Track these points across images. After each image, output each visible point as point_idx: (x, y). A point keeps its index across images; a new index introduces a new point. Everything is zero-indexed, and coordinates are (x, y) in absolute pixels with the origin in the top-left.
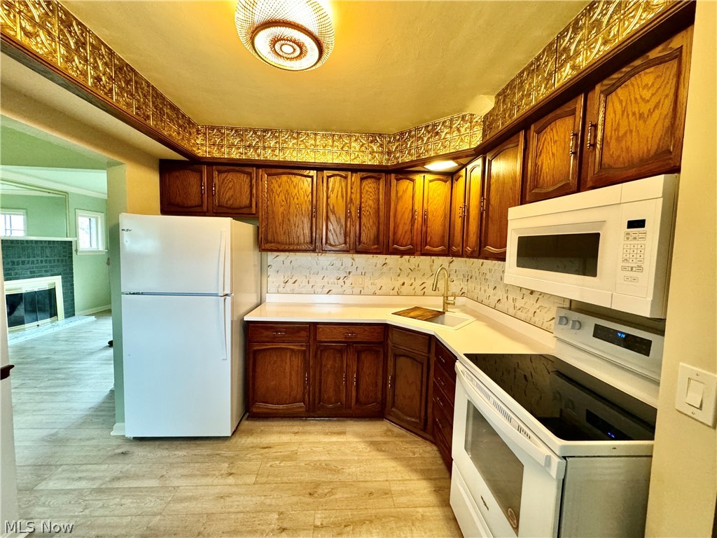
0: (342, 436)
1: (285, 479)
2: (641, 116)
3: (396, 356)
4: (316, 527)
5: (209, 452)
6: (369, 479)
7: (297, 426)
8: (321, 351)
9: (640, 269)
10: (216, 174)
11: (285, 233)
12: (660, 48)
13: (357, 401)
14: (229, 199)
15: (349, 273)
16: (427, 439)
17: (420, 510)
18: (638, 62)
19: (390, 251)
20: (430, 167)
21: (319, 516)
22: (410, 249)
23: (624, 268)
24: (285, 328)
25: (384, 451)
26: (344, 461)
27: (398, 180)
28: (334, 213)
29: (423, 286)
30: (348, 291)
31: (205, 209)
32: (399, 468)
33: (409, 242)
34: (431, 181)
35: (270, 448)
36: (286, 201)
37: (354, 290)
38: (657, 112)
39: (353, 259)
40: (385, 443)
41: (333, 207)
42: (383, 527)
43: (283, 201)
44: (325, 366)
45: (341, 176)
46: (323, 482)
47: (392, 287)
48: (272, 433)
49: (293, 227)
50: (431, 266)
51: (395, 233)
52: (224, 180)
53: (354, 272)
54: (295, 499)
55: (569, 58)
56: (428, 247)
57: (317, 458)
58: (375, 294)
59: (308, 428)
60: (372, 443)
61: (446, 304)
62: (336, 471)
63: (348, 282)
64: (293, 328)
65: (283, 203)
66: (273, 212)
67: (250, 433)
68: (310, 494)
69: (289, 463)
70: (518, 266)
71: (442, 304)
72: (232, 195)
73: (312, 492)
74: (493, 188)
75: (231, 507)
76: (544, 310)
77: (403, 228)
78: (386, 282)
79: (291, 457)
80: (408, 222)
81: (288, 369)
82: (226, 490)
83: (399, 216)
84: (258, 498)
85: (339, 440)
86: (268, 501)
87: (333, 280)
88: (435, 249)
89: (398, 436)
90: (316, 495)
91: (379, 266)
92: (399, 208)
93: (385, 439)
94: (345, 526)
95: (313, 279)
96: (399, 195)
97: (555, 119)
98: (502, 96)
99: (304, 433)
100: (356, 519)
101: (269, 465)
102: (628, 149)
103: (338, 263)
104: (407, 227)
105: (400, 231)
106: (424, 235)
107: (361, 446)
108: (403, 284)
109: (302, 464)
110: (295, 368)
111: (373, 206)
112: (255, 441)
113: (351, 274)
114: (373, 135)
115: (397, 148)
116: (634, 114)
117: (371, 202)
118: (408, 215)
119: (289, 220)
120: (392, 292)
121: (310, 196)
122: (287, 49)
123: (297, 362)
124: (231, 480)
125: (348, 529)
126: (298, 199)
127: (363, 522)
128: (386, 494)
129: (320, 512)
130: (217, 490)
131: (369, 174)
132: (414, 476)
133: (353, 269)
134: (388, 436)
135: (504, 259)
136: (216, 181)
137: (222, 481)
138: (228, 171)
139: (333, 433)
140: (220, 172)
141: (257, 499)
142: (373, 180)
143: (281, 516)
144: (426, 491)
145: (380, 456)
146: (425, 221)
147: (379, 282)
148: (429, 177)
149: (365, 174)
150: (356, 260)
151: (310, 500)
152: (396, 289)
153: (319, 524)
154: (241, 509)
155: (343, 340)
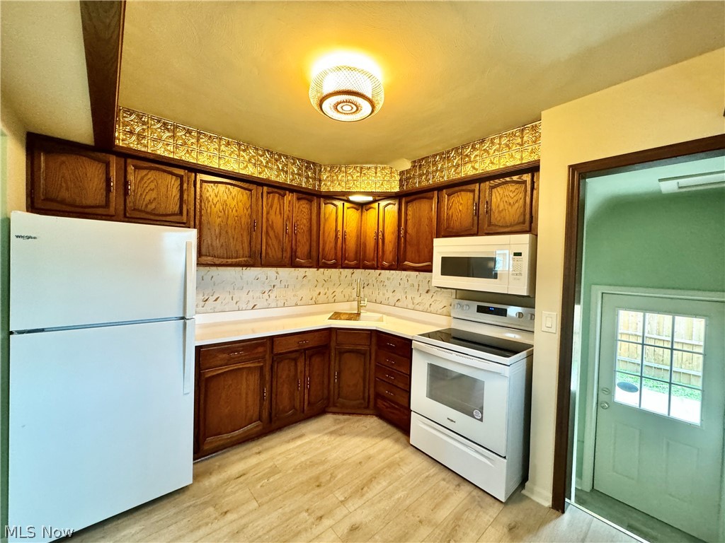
0: (303, 438)
1: (286, 489)
2: (510, 204)
3: (341, 353)
4: (342, 502)
5: (173, 511)
6: (350, 455)
7: (254, 447)
8: (278, 363)
9: (521, 274)
10: (131, 169)
11: (222, 246)
12: (518, 177)
13: (309, 403)
14: (150, 202)
15: (274, 286)
16: (368, 415)
17: (396, 456)
18: (508, 179)
19: (320, 264)
20: (352, 198)
21: (339, 494)
22: (335, 263)
23: (513, 274)
24: (243, 346)
25: (345, 434)
26: (323, 453)
27: (325, 204)
28: (272, 228)
29: (334, 294)
30: (273, 304)
31: (112, 210)
32: (364, 440)
33: (334, 257)
34: (348, 208)
35: (244, 474)
36: (224, 212)
37: (279, 302)
38: (517, 204)
39: (277, 273)
40: (342, 428)
41: (272, 222)
42: (385, 476)
43: (221, 212)
44: (281, 377)
45: (280, 194)
46: (319, 474)
47: (311, 297)
48: (233, 463)
49: (231, 240)
50: (340, 277)
51: (323, 249)
52: (142, 178)
53: (278, 285)
54: (310, 495)
55: (470, 161)
56: (346, 262)
57: (298, 461)
58: (296, 305)
59: (267, 445)
60: (331, 433)
61: (359, 307)
62: (323, 463)
63: (273, 295)
64: (250, 346)
65: (220, 214)
66: (208, 223)
67: (208, 473)
68: (318, 486)
69: (277, 477)
70: (442, 275)
71: (356, 307)
72: (155, 199)
73: (317, 484)
74: (410, 222)
75: (257, 532)
76: (438, 302)
77: (329, 246)
78: (305, 293)
79: (274, 471)
80: (333, 240)
81: (244, 391)
82: (235, 526)
83: (326, 234)
84: (276, 513)
85: (304, 441)
86: (287, 510)
87: (258, 294)
88: (329, 262)
89: (345, 421)
90: (322, 485)
91: (300, 278)
92: (326, 228)
93: (338, 426)
94: (362, 489)
95: (237, 295)
96: (326, 217)
97: (461, 191)
98: (417, 164)
99: (267, 449)
100: (365, 482)
101: (259, 487)
102: (504, 218)
103: (263, 277)
104: (332, 245)
105: (327, 249)
106: (344, 250)
107: (326, 438)
108: (319, 294)
109: (290, 471)
110: (252, 387)
111: (307, 225)
112: (221, 477)
113: (276, 287)
114: (308, 162)
115: (327, 177)
116: (506, 202)
117: (305, 221)
118: (333, 234)
119: (227, 232)
120: (311, 302)
121: (249, 210)
122: (347, 108)
123: (253, 380)
124: (230, 517)
125: (365, 489)
126: (236, 211)
127: (371, 481)
128: (370, 458)
129: (336, 492)
130: (226, 530)
131: (304, 196)
132: (377, 440)
133: (277, 283)
134: (338, 423)
135: (431, 271)
136: (131, 178)
137: (221, 523)
138: (151, 169)
139: (294, 439)
140: (137, 168)
141: (275, 515)
142: (306, 201)
143: (309, 511)
144: (391, 445)
145: (345, 438)
146: (344, 239)
147: (301, 293)
148: (347, 205)
149: (301, 195)
150: (280, 273)
151: (321, 490)
152: (314, 299)
153: (343, 499)
154: (268, 528)
155: (297, 348)
